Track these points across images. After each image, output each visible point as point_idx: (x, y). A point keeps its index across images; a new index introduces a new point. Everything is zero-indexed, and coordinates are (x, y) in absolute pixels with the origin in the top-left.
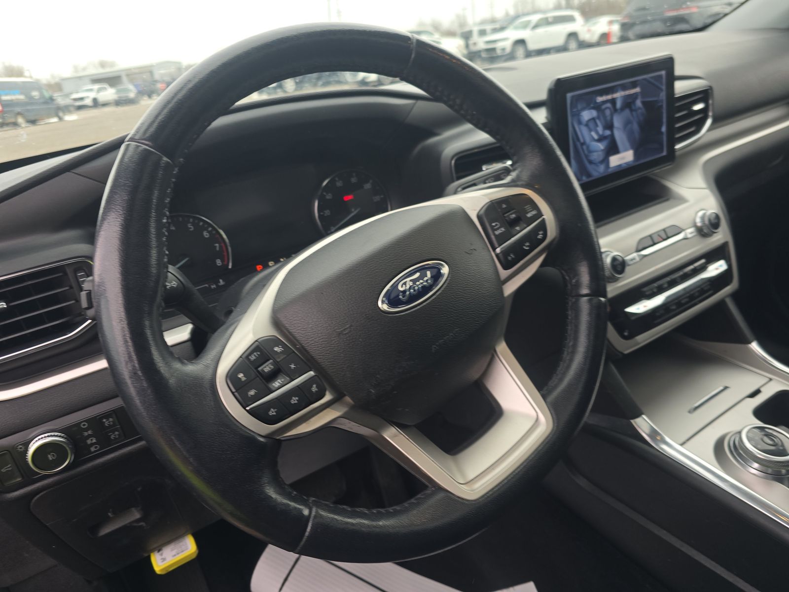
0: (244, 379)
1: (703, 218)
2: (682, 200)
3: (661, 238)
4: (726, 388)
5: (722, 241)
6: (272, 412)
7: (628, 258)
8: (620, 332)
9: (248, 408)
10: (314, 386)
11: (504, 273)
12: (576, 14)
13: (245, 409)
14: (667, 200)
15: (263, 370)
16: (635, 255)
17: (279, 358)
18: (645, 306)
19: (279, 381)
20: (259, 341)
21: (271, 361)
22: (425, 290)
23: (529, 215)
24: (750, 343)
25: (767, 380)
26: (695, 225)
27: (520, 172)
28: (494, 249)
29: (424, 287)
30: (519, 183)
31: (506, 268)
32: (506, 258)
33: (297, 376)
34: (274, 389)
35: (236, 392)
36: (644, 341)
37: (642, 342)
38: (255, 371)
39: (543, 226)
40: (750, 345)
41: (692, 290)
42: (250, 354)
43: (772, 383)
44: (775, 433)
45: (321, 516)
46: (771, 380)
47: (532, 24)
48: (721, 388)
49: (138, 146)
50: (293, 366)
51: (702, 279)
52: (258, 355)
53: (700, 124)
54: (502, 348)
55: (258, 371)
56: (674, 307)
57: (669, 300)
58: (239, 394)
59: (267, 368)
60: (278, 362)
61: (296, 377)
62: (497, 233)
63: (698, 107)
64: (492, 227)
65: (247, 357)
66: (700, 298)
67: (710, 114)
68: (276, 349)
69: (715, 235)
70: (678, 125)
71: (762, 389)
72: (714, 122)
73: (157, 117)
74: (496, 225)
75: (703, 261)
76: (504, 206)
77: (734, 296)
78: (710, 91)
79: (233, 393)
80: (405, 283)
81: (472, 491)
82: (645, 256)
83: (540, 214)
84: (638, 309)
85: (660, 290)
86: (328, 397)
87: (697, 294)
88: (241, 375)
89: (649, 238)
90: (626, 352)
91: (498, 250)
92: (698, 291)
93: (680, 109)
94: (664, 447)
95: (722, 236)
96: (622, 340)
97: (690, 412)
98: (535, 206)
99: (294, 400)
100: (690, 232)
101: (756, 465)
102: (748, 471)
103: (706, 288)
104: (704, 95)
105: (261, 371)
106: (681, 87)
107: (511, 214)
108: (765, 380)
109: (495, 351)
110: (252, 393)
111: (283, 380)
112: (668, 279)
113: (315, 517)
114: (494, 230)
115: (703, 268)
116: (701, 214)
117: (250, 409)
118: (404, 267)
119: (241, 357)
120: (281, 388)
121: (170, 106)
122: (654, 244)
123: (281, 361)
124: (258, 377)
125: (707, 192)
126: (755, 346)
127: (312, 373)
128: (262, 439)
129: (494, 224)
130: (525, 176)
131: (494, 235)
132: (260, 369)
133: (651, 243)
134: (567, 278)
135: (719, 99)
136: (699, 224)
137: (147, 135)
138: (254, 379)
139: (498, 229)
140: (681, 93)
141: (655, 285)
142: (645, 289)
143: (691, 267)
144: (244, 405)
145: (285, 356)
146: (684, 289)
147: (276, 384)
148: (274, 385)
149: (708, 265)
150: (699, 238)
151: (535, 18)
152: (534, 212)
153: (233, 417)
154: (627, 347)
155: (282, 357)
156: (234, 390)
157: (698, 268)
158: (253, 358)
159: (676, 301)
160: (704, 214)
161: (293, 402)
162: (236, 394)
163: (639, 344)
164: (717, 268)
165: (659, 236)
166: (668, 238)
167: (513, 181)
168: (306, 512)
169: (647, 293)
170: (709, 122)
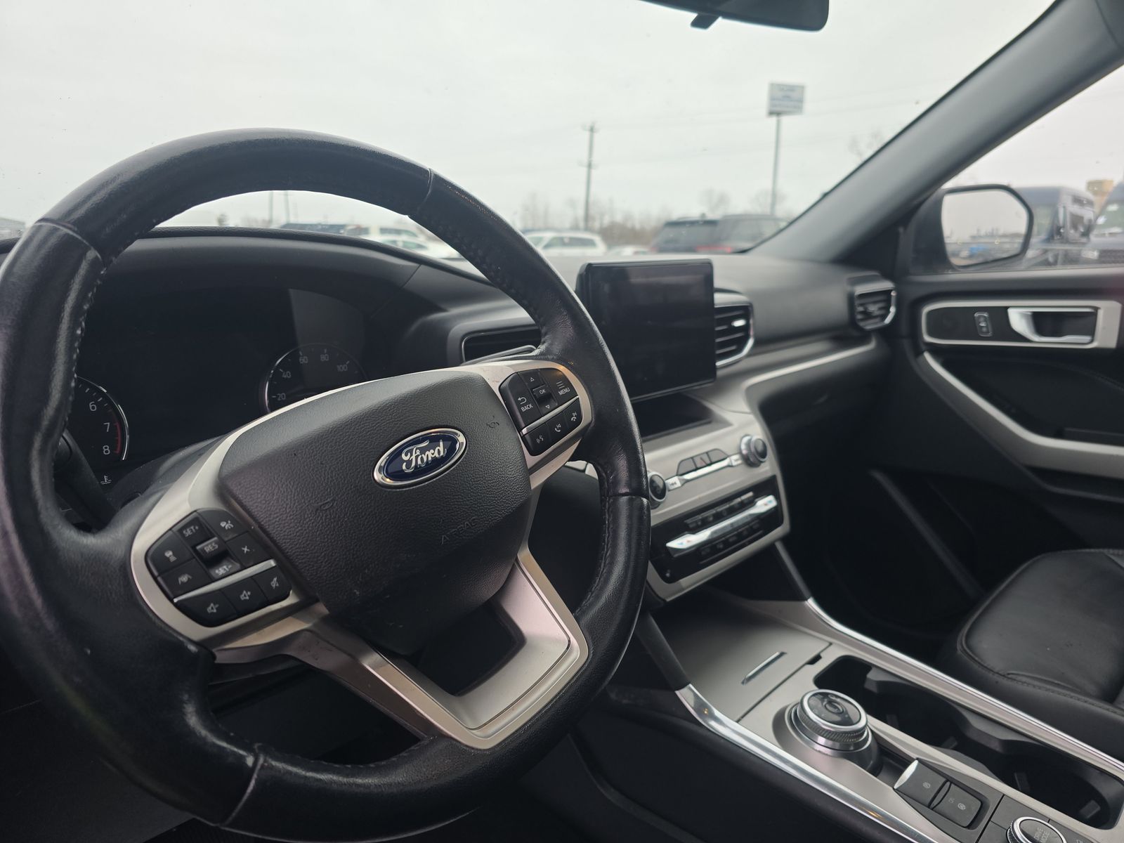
0: (173, 559)
1: (748, 444)
2: (726, 424)
3: (705, 462)
4: (782, 654)
5: (769, 474)
6: (212, 609)
7: (669, 482)
8: (662, 574)
9: (175, 600)
10: (275, 579)
11: (531, 460)
12: (597, 239)
13: (171, 601)
14: (709, 422)
15: (203, 550)
16: (676, 479)
17: (227, 536)
18: (689, 541)
19: (225, 567)
20: (198, 511)
21: (216, 538)
22: (437, 462)
23: (561, 393)
24: (807, 600)
25: (827, 644)
26: (740, 452)
27: (551, 344)
28: (520, 430)
29: (434, 459)
30: (550, 357)
31: (533, 453)
32: (534, 441)
33: (252, 563)
34: (216, 577)
35: (159, 575)
36: (690, 586)
37: (687, 587)
38: (191, 550)
39: (576, 407)
40: (806, 602)
41: (740, 527)
42: (185, 527)
43: (832, 647)
44: (838, 700)
45: (272, 767)
46: (831, 644)
47: (545, 243)
48: (777, 654)
49: (56, 229)
50: (246, 549)
51: (751, 515)
52: (196, 530)
53: (741, 343)
54: (525, 555)
55: (196, 551)
56: (721, 546)
57: (715, 536)
58: (163, 578)
59: (209, 547)
60: (225, 542)
61: (248, 565)
62: (523, 409)
63: (739, 323)
64: (518, 403)
65: (181, 530)
66: (750, 538)
67: (752, 333)
68: (223, 524)
69: (762, 465)
70: (718, 340)
71: (822, 655)
72: (756, 344)
73: (89, 197)
74: (523, 400)
75: (750, 494)
76: (532, 380)
77: (785, 540)
78: (750, 309)
79: (155, 578)
80: (411, 452)
81: (485, 737)
82: (688, 481)
83: (573, 393)
84: (682, 544)
85: (704, 525)
86: (291, 600)
87: (745, 533)
88: (169, 554)
89: (691, 460)
90: (668, 600)
91: (524, 431)
92: (747, 529)
93: (721, 322)
94: (713, 723)
95: (769, 468)
96: (665, 583)
97: (743, 683)
98: (568, 384)
99: (245, 595)
100: (735, 460)
101: (821, 740)
102: (813, 749)
103: (755, 527)
104: (744, 311)
105: (200, 551)
106: (720, 299)
107: (542, 389)
108: (825, 645)
109: (517, 560)
110: (184, 579)
111: (230, 566)
112: (713, 511)
113: (262, 766)
114: (519, 407)
115: (751, 503)
116: (746, 440)
117: (178, 602)
118: (410, 431)
119: (170, 529)
120: (226, 577)
121: (111, 187)
122: (697, 469)
123: (229, 540)
124: (194, 558)
125: (751, 417)
126: (811, 603)
127: (272, 563)
128: (192, 648)
129: (520, 399)
130: (557, 349)
131: (520, 411)
132: (198, 547)
133: (694, 468)
134: (604, 474)
135: (760, 320)
136: (744, 452)
137: (72, 217)
138: (189, 560)
139: (523, 405)
140: (720, 304)
141: (700, 517)
142: (688, 521)
143: (739, 500)
144: (171, 596)
145: (236, 535)
146: (732, 524)
147: (221, 571)
148: (217, 571)
149: (757, 500)
150: (744, 468)
151: (548, 235)
152: (566, 390)
153: (151, 610)
154: (669, 592)
155: (230, 537)
156: (156, 573)
157: (746, 502)
158: (188, 533)
159: (723, 539)
160: (750, 441)
161: (242, 597)
162: (159, 579)
163: (683, 589)
164: (765, 504)
165: (701, 459)
166: (711, 464)
167: (541, 354)
168: (250, 761)
169: (691, 526)
170: (750, 343)
